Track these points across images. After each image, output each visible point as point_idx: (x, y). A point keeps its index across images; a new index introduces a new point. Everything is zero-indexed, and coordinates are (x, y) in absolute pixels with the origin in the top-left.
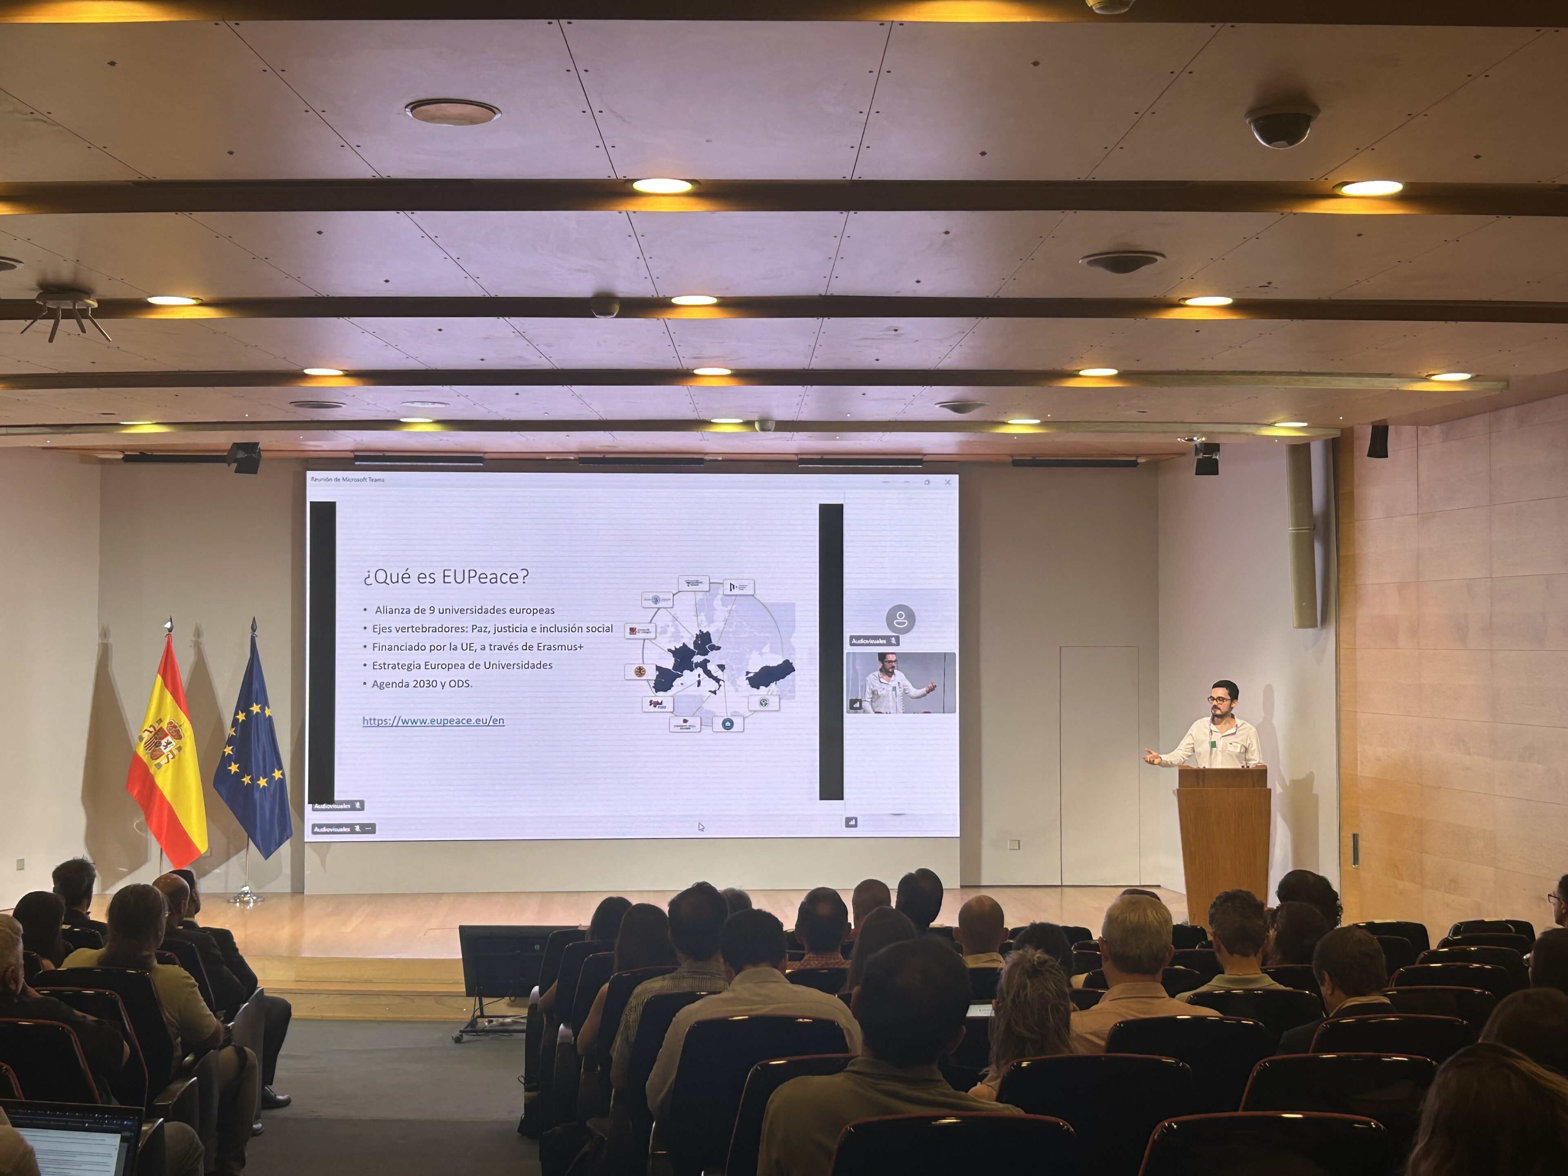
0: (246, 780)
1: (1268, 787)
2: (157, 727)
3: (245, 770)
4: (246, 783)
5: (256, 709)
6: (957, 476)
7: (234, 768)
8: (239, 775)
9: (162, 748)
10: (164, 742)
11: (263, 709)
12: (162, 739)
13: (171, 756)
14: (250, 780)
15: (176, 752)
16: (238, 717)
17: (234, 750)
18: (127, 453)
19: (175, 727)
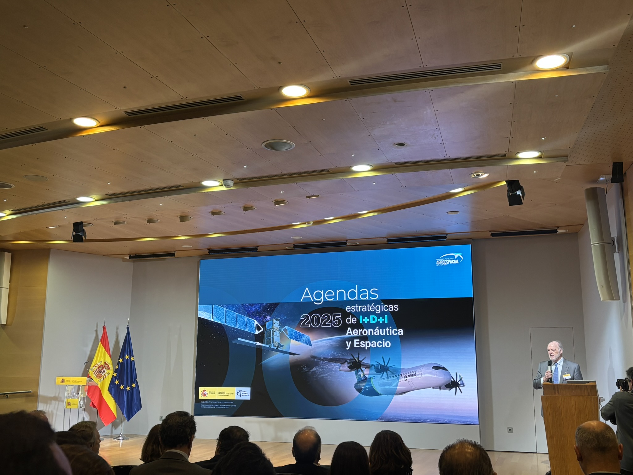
2: (99, 364)
3: (121, 383)
4: (121, 389)
5: (127, 357)
7: (117, 382)
8: (119, 385)
9: (101, 373)
11: (130, 357)
14: (123, 387)
15: (107, 375)
16: (119, 361)
17: (118, 374)
18: (131, 255)
19: (107, 364)
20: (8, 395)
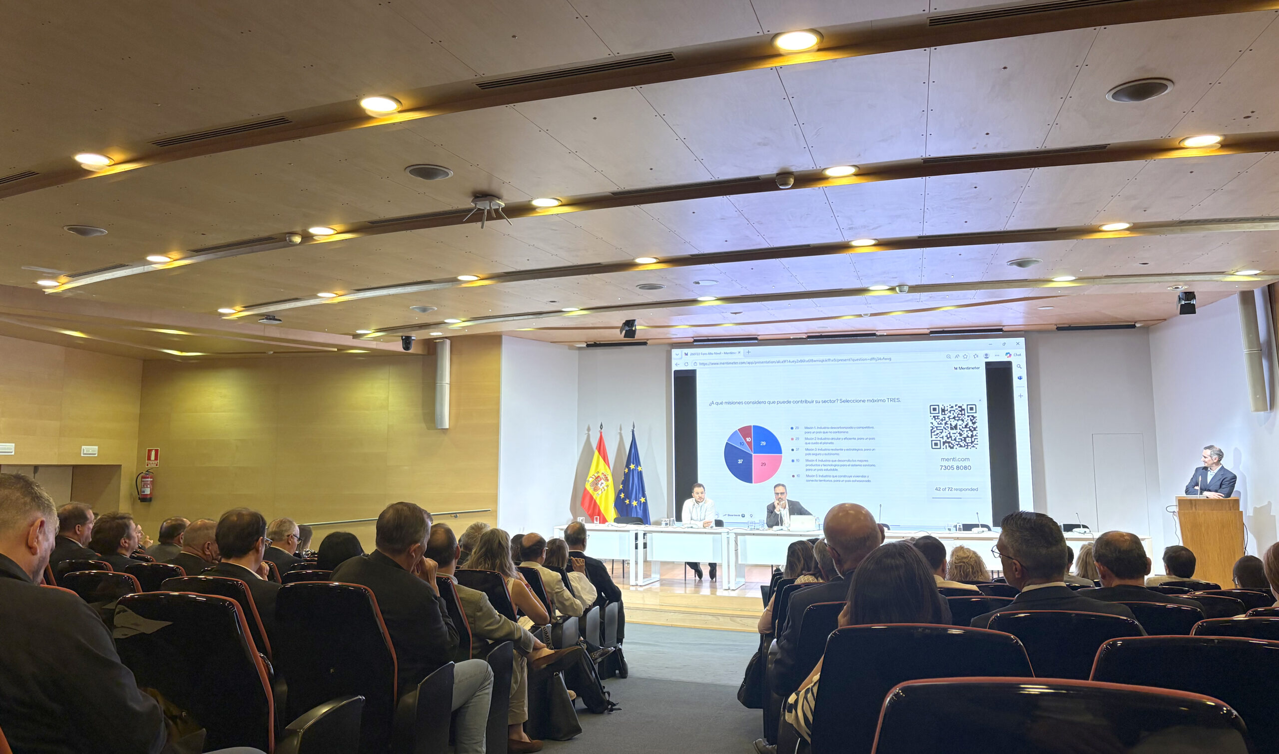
0: (627, 502)
1: (1240, 510)
2: (597, 475)
3: (627, 496)
4: (627, 504)
6: (1024, 338)
7: (622, 495)
8: (624, 499)
9: (599, 485)
10: (600, 483)
11: (637, 467)
12: (599, 481)
13: (603, 490)
14: (629, 502)
15: (606, 488)
16: (622, 471)
17: (622, 487)
18: (588, 343)
19: (605, 475)
20: (458, 515)
